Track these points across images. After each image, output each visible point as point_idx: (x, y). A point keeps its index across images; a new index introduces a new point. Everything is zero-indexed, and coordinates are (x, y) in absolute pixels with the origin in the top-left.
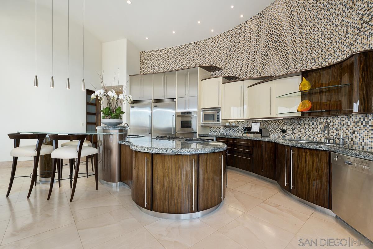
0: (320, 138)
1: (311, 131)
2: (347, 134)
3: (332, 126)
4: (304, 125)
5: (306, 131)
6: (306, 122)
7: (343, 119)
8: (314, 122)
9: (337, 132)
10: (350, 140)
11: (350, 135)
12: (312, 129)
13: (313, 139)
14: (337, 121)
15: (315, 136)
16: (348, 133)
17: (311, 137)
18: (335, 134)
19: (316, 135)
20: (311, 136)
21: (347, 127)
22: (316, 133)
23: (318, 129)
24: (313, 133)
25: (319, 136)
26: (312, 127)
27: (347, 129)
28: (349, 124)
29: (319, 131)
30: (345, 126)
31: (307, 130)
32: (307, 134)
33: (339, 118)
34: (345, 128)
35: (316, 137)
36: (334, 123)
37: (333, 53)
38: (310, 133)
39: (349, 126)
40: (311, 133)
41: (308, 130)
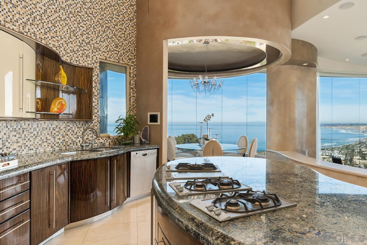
0: (45, 148)
1: (32, 141)
2: (72, 140)
3: (58, 132)
4: (23, 131)
5: (25, 142)
6: (25, 127)
7: (69, 124)
8: (36, 127)
9: (63, 139)
10: (75, 145)
11: (75, 140)
12: (34, 137)
13: (36, 151)
14: (63, 126)
15: (38, 146)
16: (73, 138)
17: (33, 149)
18: (61, 141)
19: (40, 144)
20: (32, 147)
21: (72, 133)
22: (40, 143)
23: (41, 136)
24: (36, 143)
25: (43, 146)
26: (34, 135)
27: (72, 135)
28: (73, 129)
29: (43, 139)
30: (70, 131)
31: (27, 139)
32: (27, 146)
33: (64, 122)
34: (70, 133)
35: (40, 148)
36: (60, 128)
37: (58, 43)
38: (31, 143)
39: (74, 131)
40: (33, 144)
41: (29, 139)
